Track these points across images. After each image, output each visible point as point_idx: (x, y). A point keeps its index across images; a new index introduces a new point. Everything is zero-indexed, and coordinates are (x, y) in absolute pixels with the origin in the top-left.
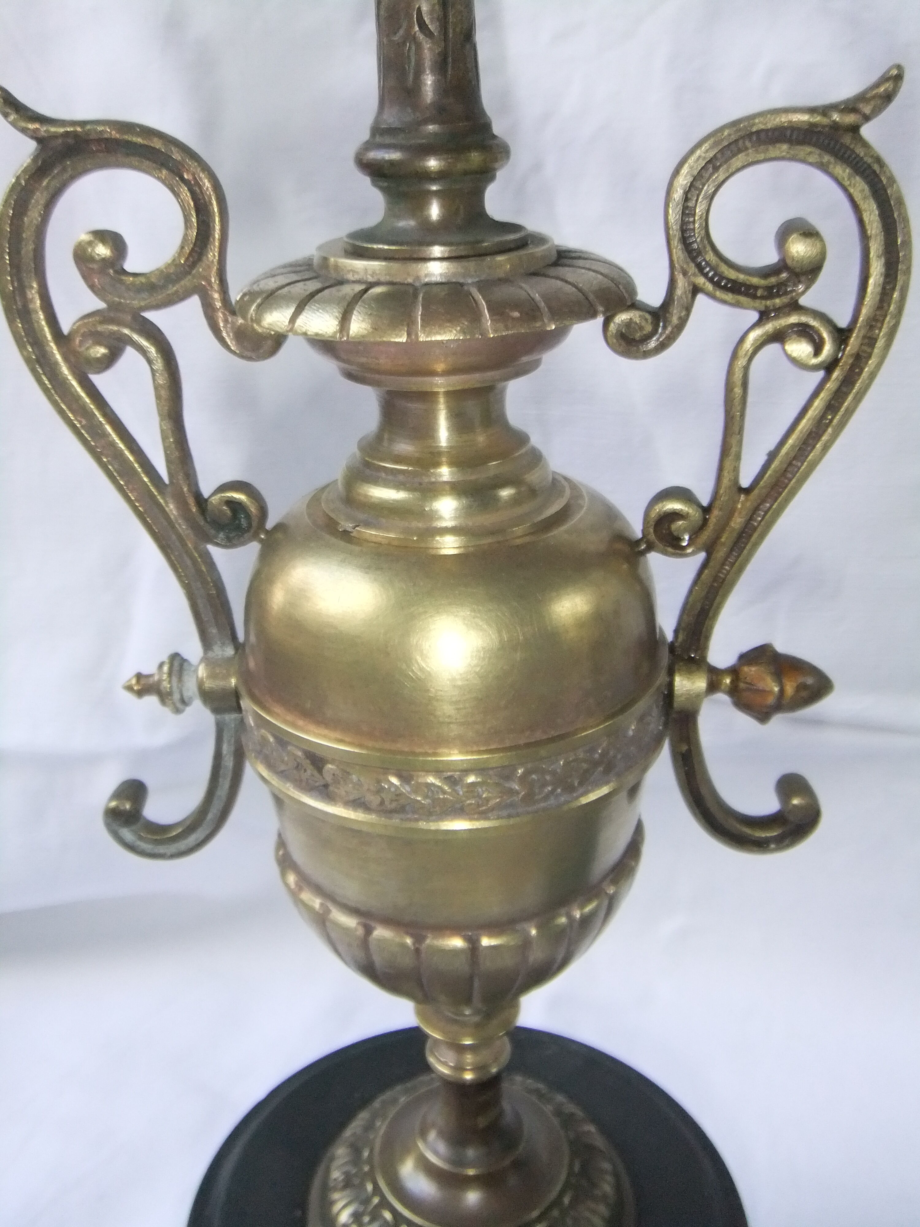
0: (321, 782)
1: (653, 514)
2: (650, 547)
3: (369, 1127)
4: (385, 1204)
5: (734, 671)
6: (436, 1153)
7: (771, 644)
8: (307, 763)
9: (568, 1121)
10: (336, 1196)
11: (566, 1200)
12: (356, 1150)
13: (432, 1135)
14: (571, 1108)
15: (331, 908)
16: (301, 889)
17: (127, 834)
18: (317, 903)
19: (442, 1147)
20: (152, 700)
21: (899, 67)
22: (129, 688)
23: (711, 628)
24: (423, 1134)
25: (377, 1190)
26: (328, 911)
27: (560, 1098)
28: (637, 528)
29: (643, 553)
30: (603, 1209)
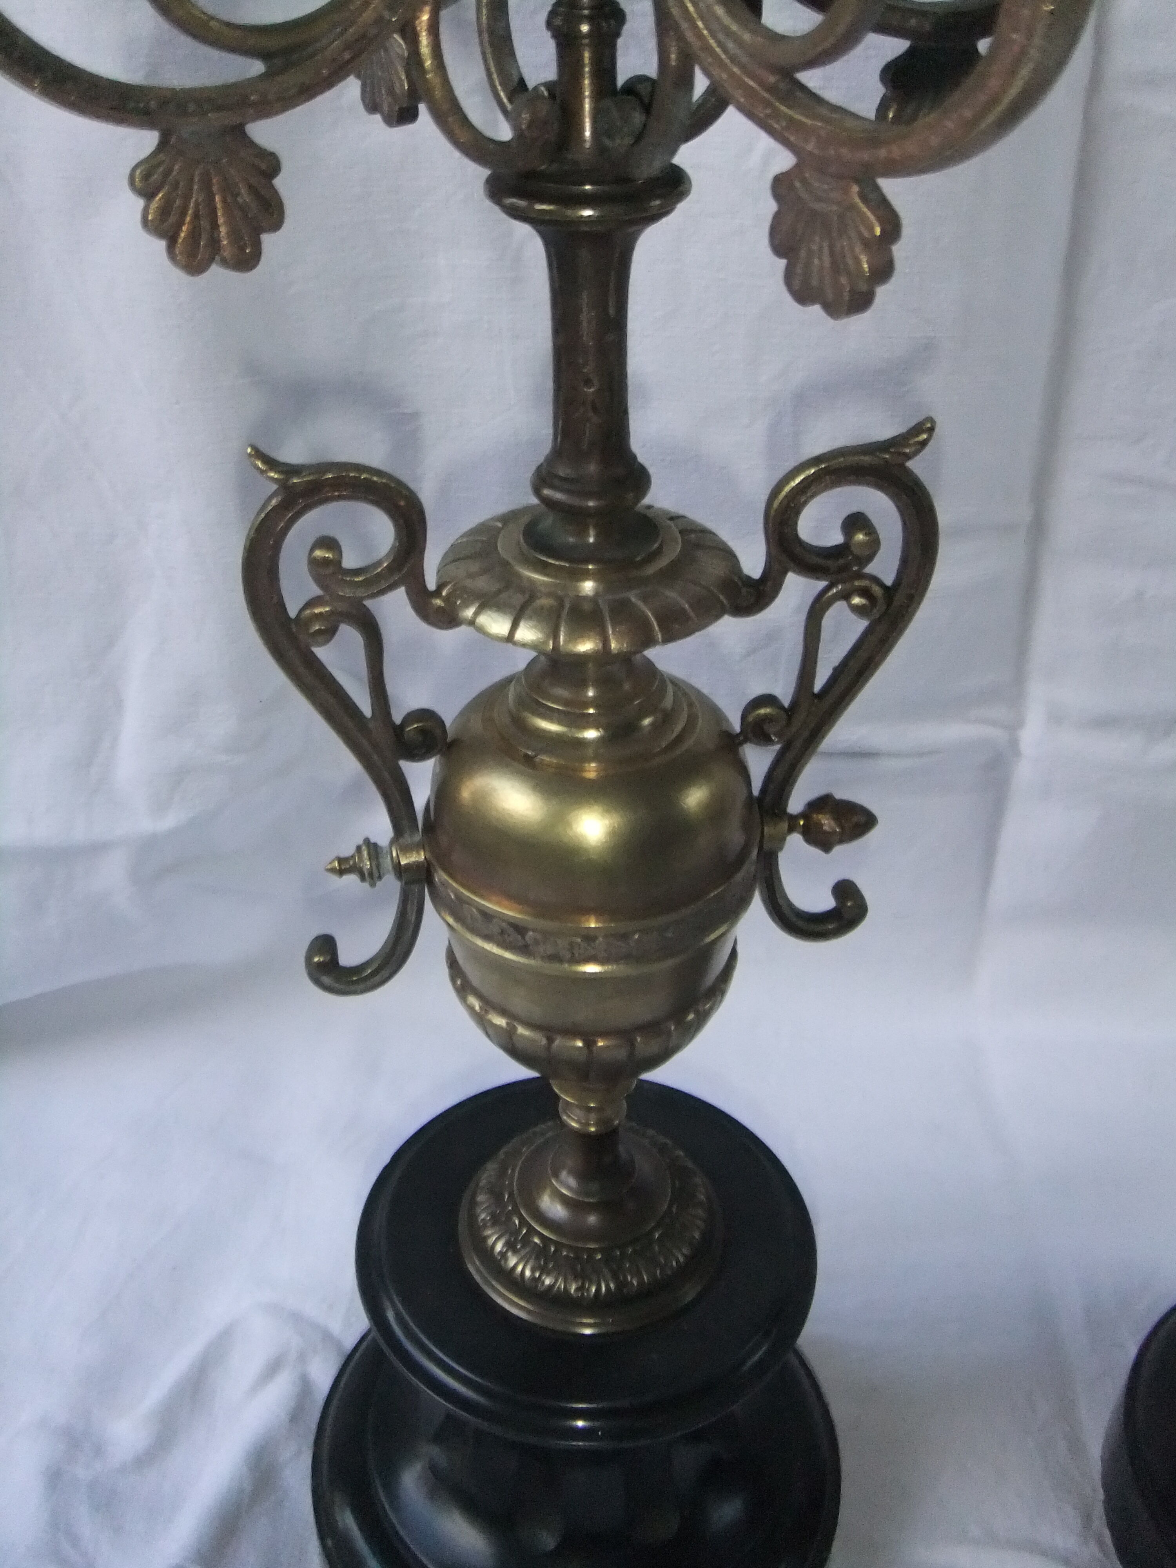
0: (521, 943)
1: (750, 719)
2: (746, 740)
3: (502, 1173)
4: (532, 1231)
5: (804, 815)
6: (569, 1188)
7: (832, 794)
8: (511, 930)
9: (662, 1149)
10: (488, 1232)
11: (674, 1210)
12: (496, 1195)
13: (564, 1174)
14: (662, 1139)
15: (517, 1026)
16: (487, 1012)
17: (326, 980)
18: (500, 1021)
19: (572, 1182)
20: (352, 879)
21: (931, 420)
22: (332, 870)
23: (791, 791)
24: (556, 1175)
25: (522, 1220)
26: (515, 1029)
27: (651, 1132)
28: (736, 724)
29: (741, 744)
30: (700, 1212)
